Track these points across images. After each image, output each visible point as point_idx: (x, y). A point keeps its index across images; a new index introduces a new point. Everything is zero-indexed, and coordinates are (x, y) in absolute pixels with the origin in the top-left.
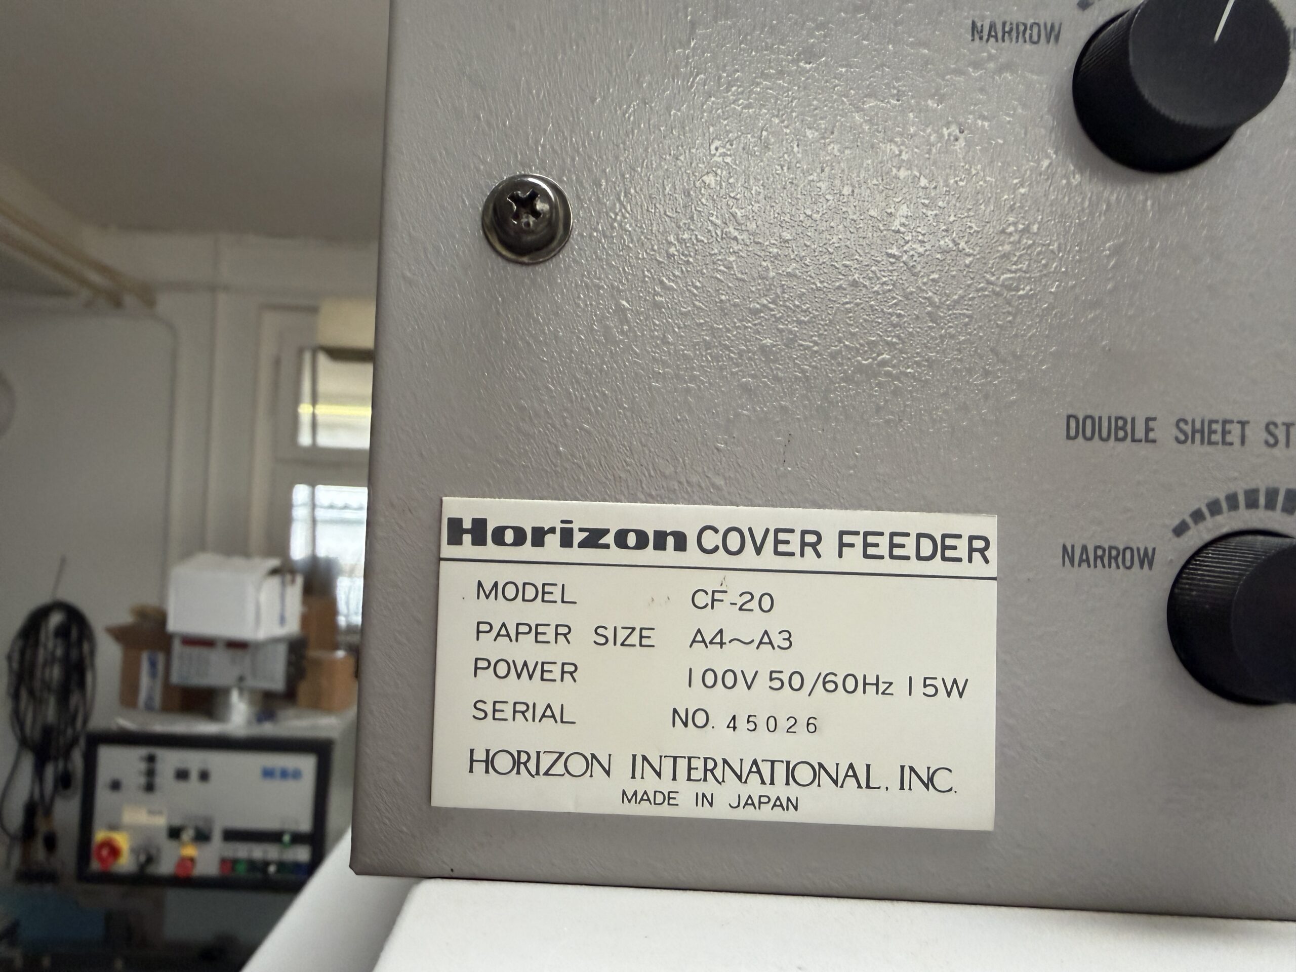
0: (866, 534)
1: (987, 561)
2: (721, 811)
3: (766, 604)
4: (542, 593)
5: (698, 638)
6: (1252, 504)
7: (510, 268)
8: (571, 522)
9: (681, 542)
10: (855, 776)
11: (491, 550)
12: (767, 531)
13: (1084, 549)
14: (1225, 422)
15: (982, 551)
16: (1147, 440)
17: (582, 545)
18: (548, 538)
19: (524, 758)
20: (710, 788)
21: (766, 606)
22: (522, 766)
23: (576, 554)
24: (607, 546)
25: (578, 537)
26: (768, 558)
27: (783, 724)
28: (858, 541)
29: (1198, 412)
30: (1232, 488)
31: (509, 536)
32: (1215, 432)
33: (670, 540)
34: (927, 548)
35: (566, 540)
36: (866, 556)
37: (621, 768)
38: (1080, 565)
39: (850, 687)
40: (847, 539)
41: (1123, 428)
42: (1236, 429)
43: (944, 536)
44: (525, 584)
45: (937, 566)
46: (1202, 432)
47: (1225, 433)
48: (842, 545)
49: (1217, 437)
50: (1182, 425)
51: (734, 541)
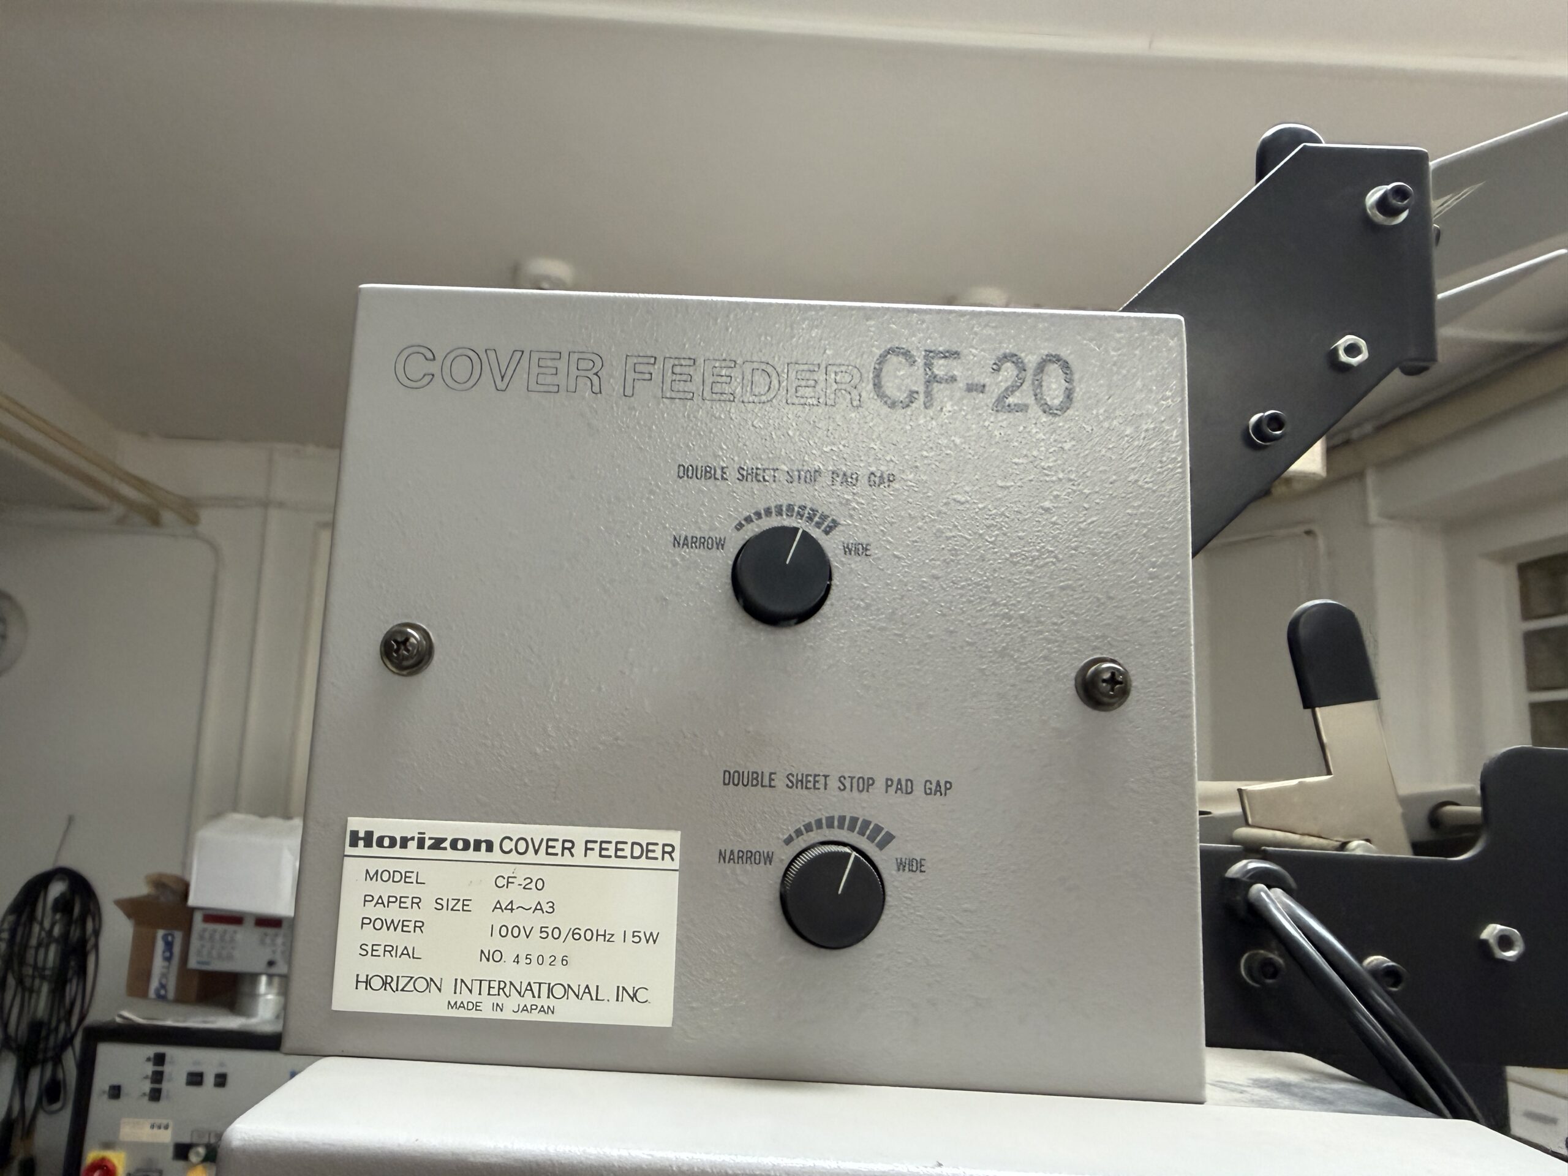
0: (602, 842)
1: (672, 859)
2: (507, 1015)
3: (540, 886)
4: (405, 877)
5: (498, 906)
6: (830, 825)
7: (397, 677)
8: (424, 833)
9: (490, 847)
10: (589, 993)
11: (375, 850)
12: (542, 840)
13: (732, 852)
14: (816, 776)
15: (670, 853)
16: (770, 786)
17: (429, 848)
18: (410, 843)
19: (389, 980)
20: (501, 999)
21: (540, 887)
22: (388, 985)
23: (426, 853)
24: (445, 849)
25: (428, 843)
26: (542, 857)
27: (548, 961)
28: (597, 846)
29: (800, 769)
30: (818, 816)
31: (386, 842)
32: (810, 782)
33: (484, 846)
34: (637, 851)
35: (421, 845)
36: (601, 856)
37: (447, 987)
38: (729, 862)
39: (588, 937)
40: (590, 845)
41: (756, 779)
42: (822, 780)
43: (648, 844)
44: (394, 872)
45: (643, 862)
46: (802, 781)
47: (815, 782)
48: (587, 849)
49: (810, 785)
50: (790, 777)
51: (522, 847)
